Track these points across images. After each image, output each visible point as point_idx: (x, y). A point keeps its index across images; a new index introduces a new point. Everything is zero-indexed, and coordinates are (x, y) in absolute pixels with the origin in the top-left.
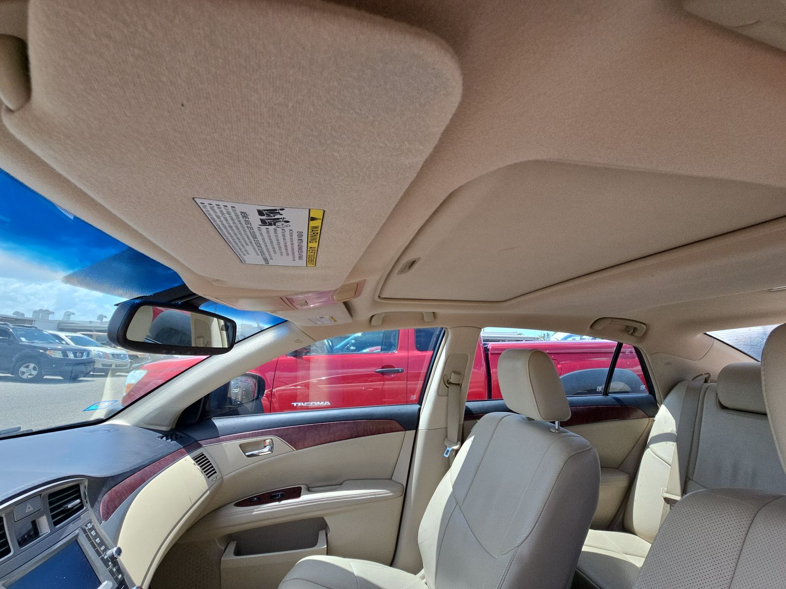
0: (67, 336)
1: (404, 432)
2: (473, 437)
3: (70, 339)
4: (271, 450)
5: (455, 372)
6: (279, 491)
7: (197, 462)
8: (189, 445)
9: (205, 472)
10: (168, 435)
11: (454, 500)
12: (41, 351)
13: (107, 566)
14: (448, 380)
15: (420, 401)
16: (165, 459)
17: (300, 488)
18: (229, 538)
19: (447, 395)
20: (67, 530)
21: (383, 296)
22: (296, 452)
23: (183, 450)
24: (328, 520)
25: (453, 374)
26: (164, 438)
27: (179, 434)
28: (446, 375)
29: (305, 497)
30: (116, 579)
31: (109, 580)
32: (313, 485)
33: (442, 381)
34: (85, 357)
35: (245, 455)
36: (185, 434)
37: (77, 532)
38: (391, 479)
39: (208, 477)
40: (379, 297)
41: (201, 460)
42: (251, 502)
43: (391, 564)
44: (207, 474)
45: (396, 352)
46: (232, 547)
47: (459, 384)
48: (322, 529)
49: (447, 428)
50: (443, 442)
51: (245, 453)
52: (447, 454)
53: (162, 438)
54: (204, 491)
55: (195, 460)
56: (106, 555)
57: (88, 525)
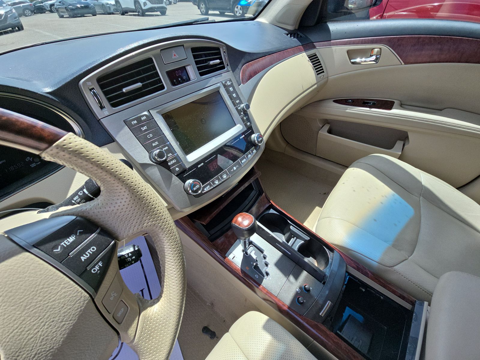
4: (377, 60)
7: (311, 60)
8: (307, 45)
9: (316, 69)
10: (292, 33)
13: (240, 114)
16: (288, 51)
17: (393, 103)
18: (326, 122)
20: (211, 81)
22: (404, 66)
23: (301, 47)
26: (289, 35)
27: (300, 34)
29: (395, 111)
30: (246, 125)
31: (241, 124)
32: (405, 103)
35: (351, 62)
36: (304, 35)
37: (218, 85)
39: (318, 74)
41: (314, 59)
42: (346, 102)
44: (317, 72)
46: (327, 127)
48: (400, 140)
51: (350, 60)
53: (287, 35)
54: (313, 84)
55: (309, 58)
56: (240, 106)
57: (228, 82)
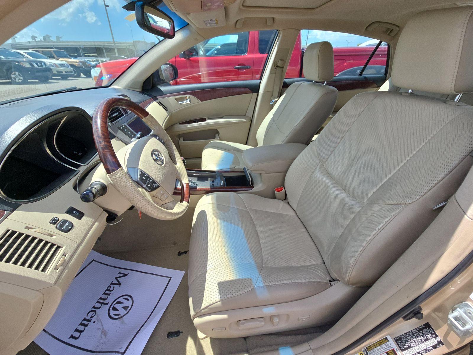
0: (25, 53)
1: (251, 94)
2: (285, 94)
3: (27, 54)
4: (190, 101)
5: (281, 60)
6: (197, 119)
7: (159, 104)
8: (154, 98)
9: (164, 109)
10: (142, 92)
11: (273, 121)
12: (17, 63)
14: (277, 65)
15: (261, 79)
17: (205, 118)
19: (275, 74)
21: (245, 5)
22: (201, 102)
23: (151, 99)
24: (218, 130)
25: (280, 61)
27: (146, 93)
28: (276, 61)
29: (208, 121)
33: (274, 66)
34: (44, 67)
36: (149, 93)
38: (245, 115)
39: (167, 111)
40: (242, 5)
41: (161, 104)
42: (185, 123)
43: (246, 144)
45: (247, 55)
46: (182, 138)
47: (282, 67)
48: (216, 134)
49: (273, 91)
50: (271, 98)
51: (178, 103)
52: (272, 103)
53: (140, 94)
54: (167, 116)
